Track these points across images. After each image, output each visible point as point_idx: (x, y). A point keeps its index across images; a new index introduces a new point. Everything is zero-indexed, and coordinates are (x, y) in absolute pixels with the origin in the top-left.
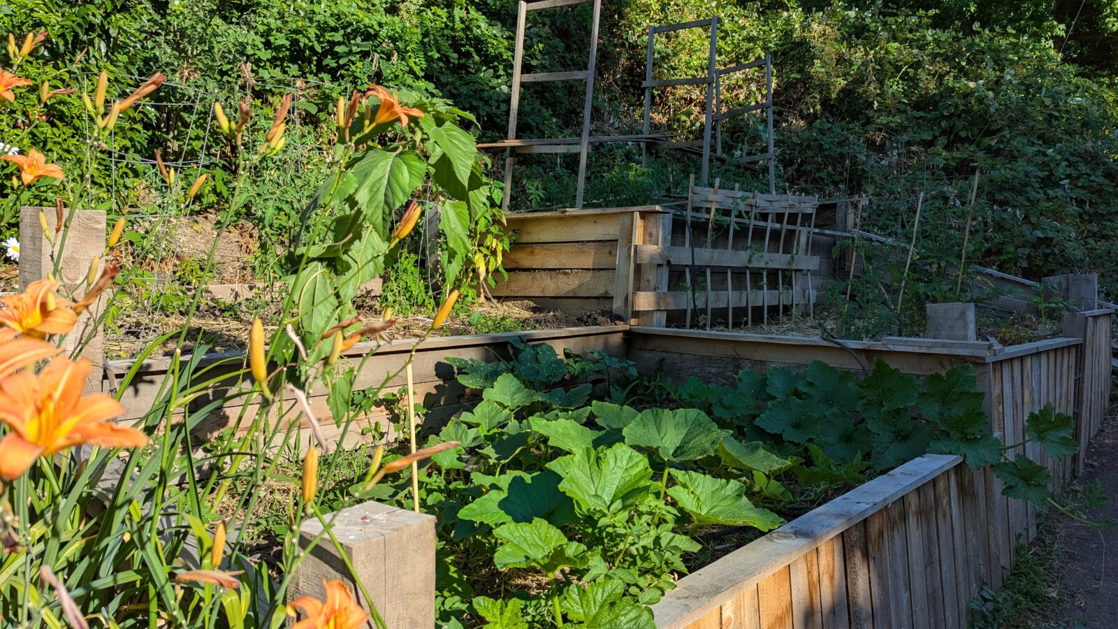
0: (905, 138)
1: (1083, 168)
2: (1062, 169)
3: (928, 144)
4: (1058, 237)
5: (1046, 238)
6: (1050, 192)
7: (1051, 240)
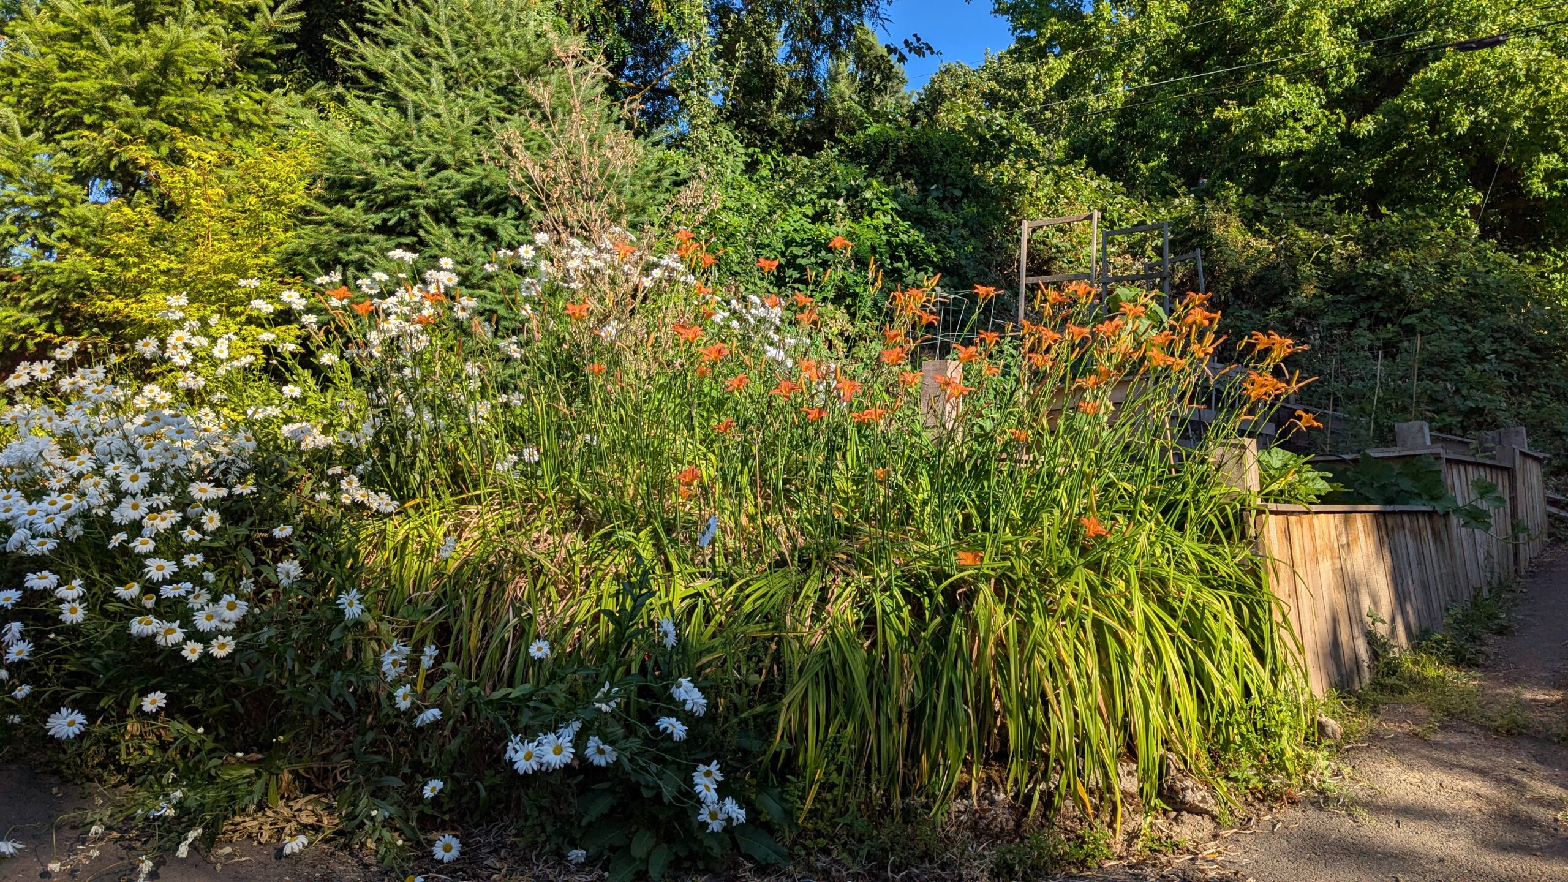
0: (1326, 321)
1: (1508, 343)
2: (1486, 347)
3: (1352, 326)
4: (1489, 406)
5: (1478, 408)
6: (1478, 366)
7: (1483, 409)
